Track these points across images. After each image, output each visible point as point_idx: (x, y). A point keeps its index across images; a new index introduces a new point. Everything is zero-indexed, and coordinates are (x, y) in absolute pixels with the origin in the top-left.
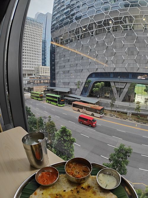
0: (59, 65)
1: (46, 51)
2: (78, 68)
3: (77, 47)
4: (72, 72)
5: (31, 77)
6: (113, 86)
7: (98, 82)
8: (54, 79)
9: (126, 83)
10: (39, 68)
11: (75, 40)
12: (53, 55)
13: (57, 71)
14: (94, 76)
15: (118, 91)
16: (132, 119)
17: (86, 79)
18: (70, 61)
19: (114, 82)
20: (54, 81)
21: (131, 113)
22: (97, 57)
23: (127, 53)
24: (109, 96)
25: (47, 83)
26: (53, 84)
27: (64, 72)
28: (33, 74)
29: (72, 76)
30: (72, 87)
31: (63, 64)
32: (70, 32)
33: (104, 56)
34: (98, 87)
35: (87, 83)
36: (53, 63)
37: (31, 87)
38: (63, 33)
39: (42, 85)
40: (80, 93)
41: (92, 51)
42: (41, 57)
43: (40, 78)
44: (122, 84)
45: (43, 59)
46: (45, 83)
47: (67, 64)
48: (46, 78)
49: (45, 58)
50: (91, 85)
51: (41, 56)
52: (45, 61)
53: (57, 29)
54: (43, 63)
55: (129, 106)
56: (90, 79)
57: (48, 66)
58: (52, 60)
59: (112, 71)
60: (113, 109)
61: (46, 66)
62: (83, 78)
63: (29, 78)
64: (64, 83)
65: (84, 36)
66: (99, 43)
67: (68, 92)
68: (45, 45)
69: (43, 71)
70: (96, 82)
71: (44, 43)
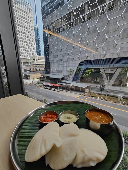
0: (52, 55)
1: (39, 40)
2: (70, 57)
3: (69, 37)
4: (64, 60)
5: (27, 65)
6: (102, 72)
7: (88, 69)
8: (49, 67)
9: (116, 69)
10: (34, 57)
11: (66, 28)
12: (47, 45)
13: (51, 60)
14: (84, 63)
15: (107, 76)
16: (124, 103)
17: (77, 67)
18: (62, 50)
19: (104, 68)
20: (48, 69)
21: (122, 97)
22: (88, 45)
23: (121, 36)
24: (98, 81)
25: (43, 71)
26: (48, 72)
27: (58, 61)
28: (29, 63)
29: (65, 64)
30: (65, 74)
31: (57, 54)
32: (61, 18)
33: (94, 44)
34: (88, 74)
35: (78, 70)
36: (47, 52)
37: (28, 75)
38: (54, 20)
39: (38, 73)
40: (72, 79)
41: (83, 39)
42: (36, 47)
43: (35, 66)
44: (112, 70)
45: (37, 49)
46: (41, 71)
47: (60, 53)
48: (41, 66)
49: (39, 48)
50: (82, 71)
51: (35, 45)
52: (40, 51)
53: (48, 14)
54: (37, 53)
55: (121, 90)
56: (80, 67)
57: (43, 56)
58: (46, 50)
59: (102, 58)
60: (102, 93)
61: (41, 55)
62: (74, 66)
63: (25, 66)
64: (58, 71)
65: (75, 23)
66: (90, 30)
67: (62, 79)
68: (38, 34)
69: (38, 60)
70: (86, 69)
71: (37, 31)
